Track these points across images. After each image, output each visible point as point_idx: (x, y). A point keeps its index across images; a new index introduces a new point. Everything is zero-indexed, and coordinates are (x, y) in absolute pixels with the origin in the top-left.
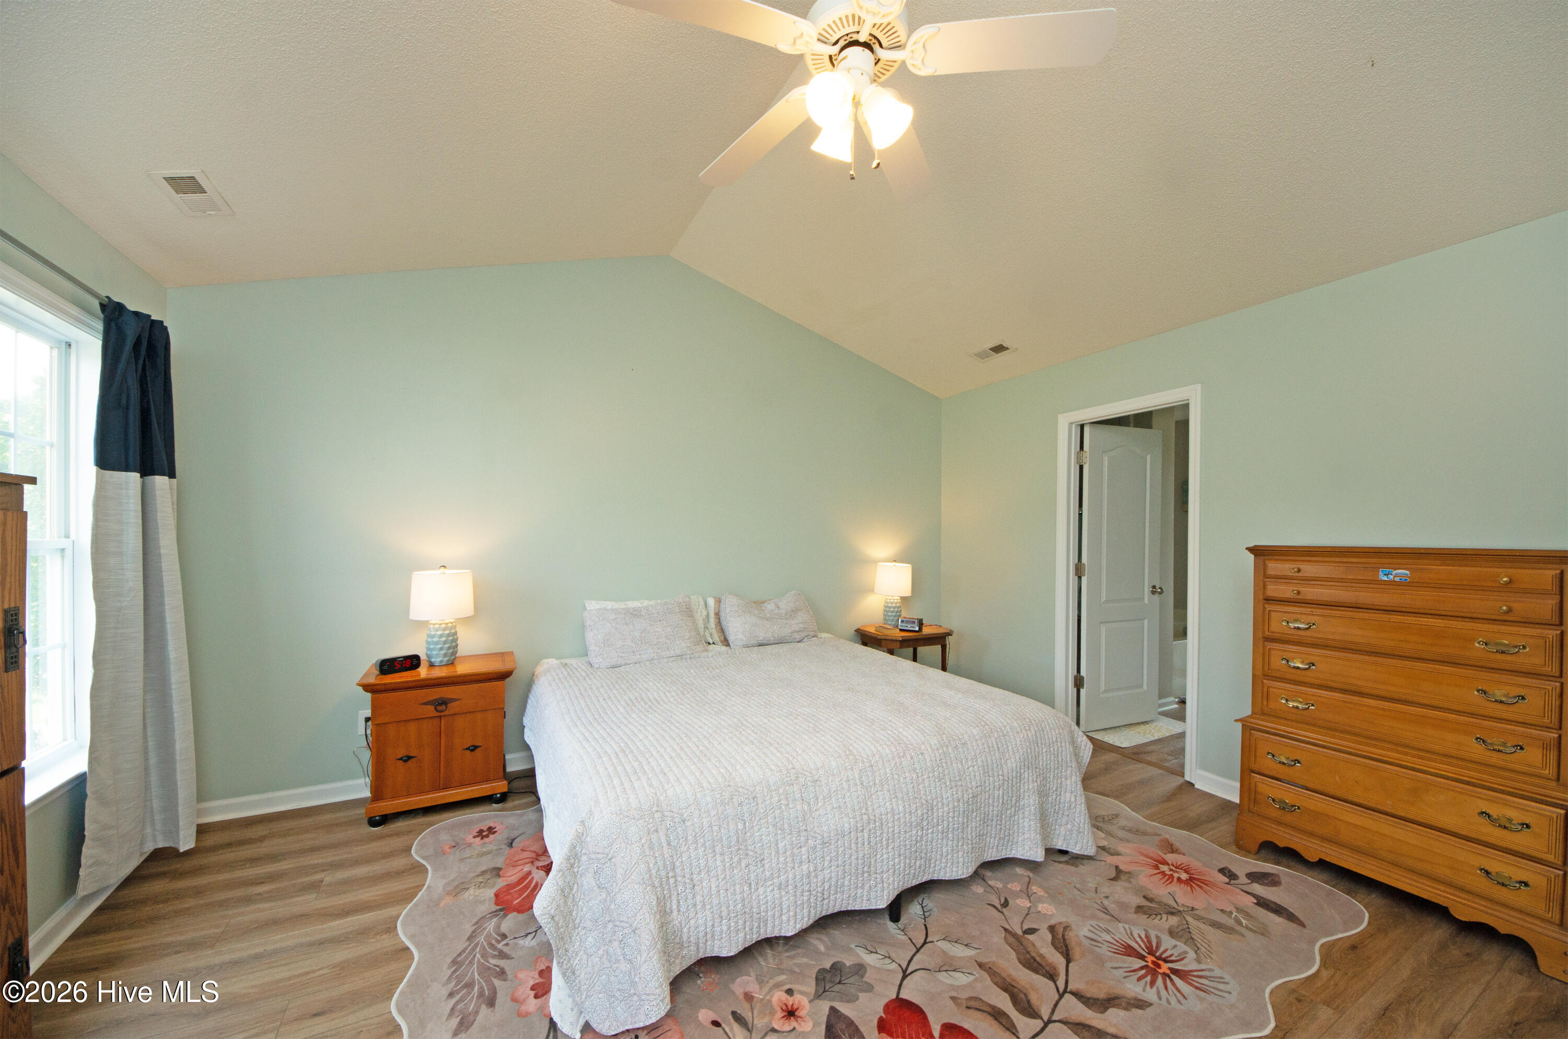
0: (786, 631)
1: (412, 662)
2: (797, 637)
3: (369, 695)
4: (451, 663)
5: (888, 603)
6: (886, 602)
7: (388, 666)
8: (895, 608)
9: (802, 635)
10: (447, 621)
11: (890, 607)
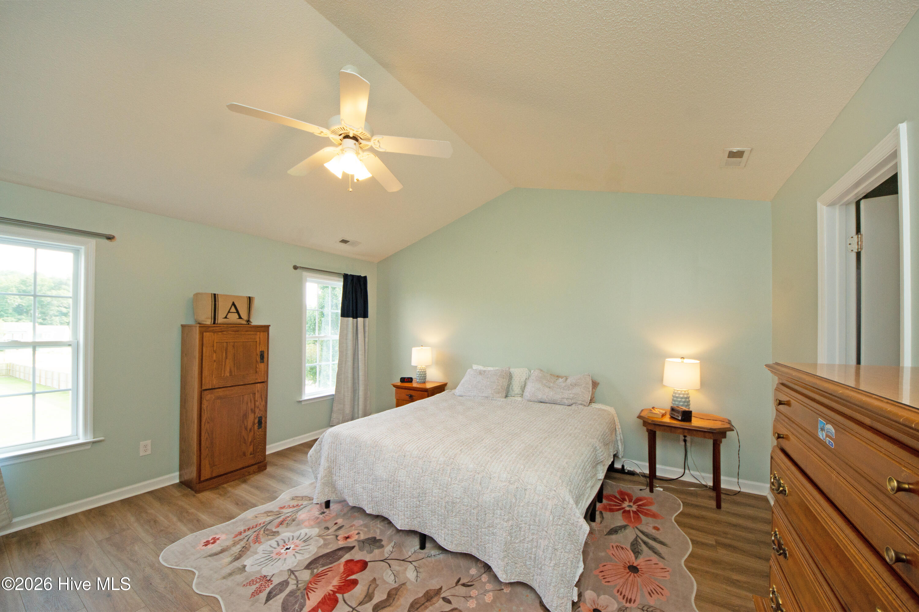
0: (558, 397)
1: (410, 380)
2: (566, 402)
3: (395, 388)
4: (424, 383)
5: (675, 393)
6: (674, 393)
7: (403, 380)
8: (682, 398)
9: (571, 402)
10: (423, 367)
11: (677, 397)
